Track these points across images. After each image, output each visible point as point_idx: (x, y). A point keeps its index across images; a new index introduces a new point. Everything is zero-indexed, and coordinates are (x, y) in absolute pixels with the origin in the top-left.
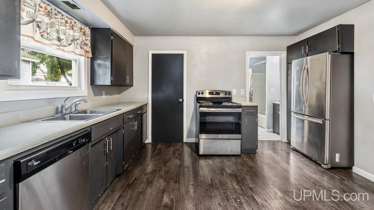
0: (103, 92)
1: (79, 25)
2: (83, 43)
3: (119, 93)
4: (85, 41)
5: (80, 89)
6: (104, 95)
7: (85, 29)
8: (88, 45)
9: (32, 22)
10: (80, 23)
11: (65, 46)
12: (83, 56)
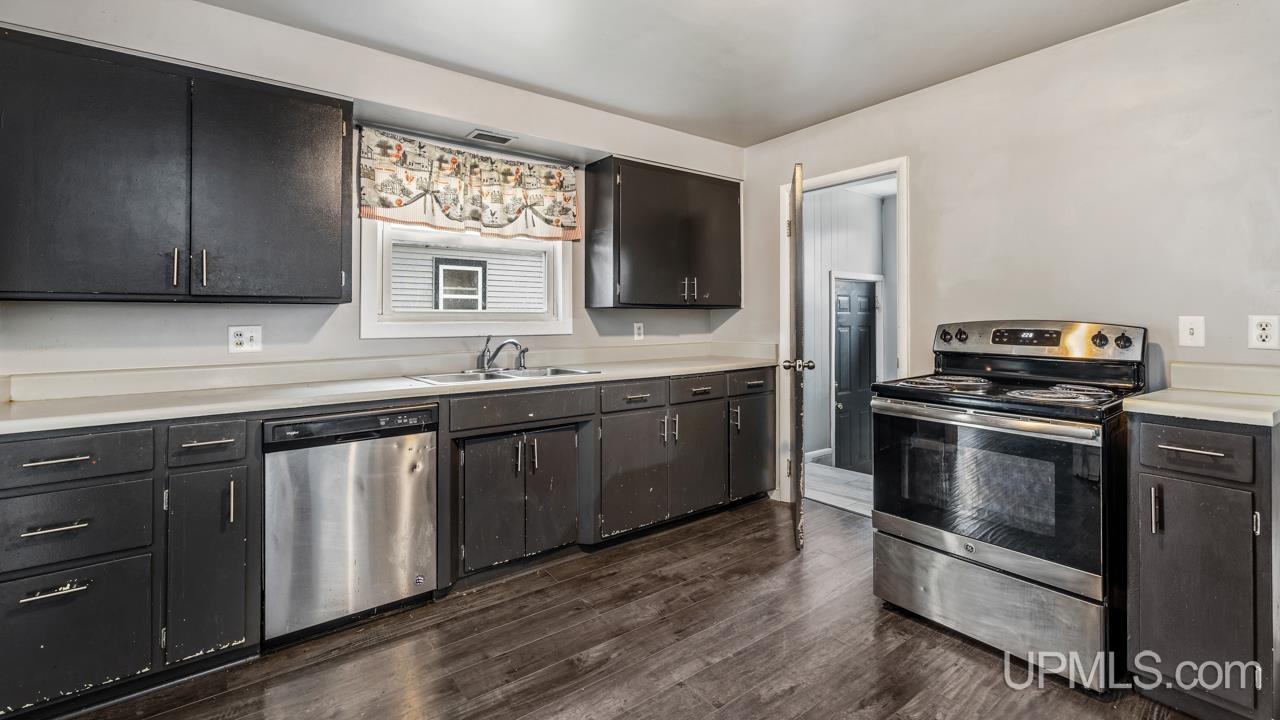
0: (636, 325)
1: (542, 169)
2: (557, 209)
3: (710, 329)
4: (564, 203)
5: (554, 319)
6: (639, 334)
7: (563, 175)
8: (570, 212)
9: (424, 195)
10: (546, 163)
11: (500, 226)
12: (558, 239)
